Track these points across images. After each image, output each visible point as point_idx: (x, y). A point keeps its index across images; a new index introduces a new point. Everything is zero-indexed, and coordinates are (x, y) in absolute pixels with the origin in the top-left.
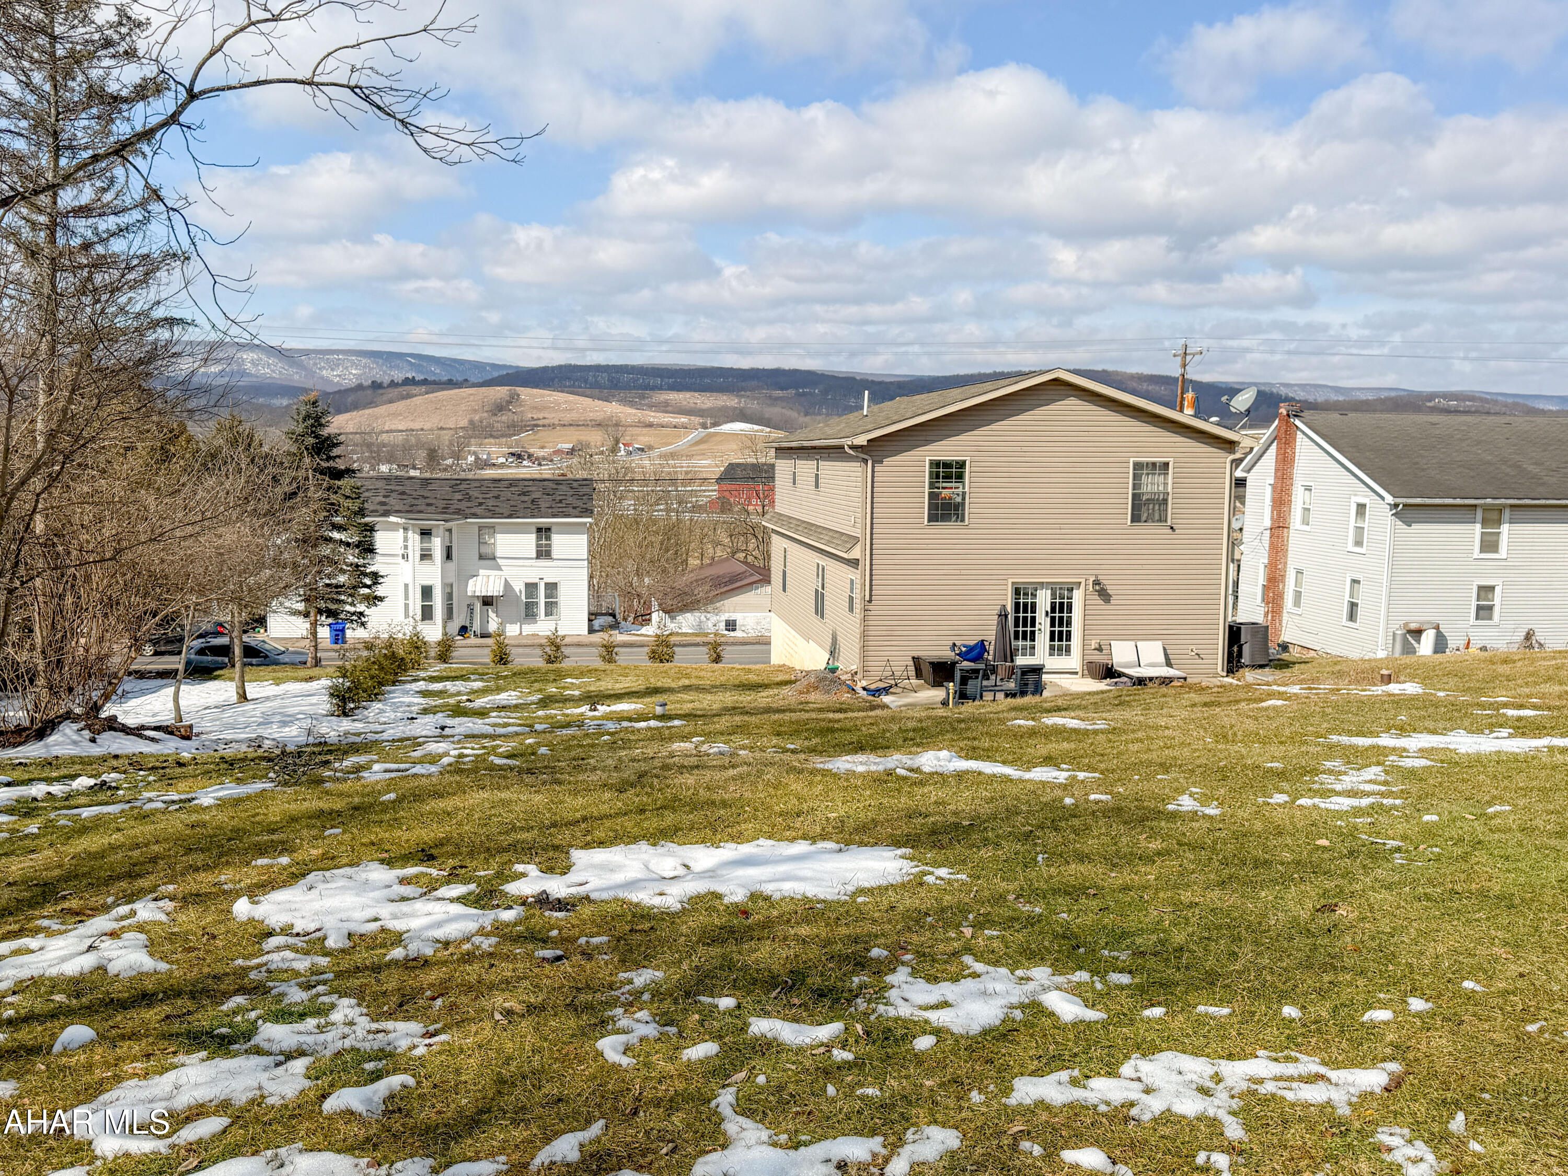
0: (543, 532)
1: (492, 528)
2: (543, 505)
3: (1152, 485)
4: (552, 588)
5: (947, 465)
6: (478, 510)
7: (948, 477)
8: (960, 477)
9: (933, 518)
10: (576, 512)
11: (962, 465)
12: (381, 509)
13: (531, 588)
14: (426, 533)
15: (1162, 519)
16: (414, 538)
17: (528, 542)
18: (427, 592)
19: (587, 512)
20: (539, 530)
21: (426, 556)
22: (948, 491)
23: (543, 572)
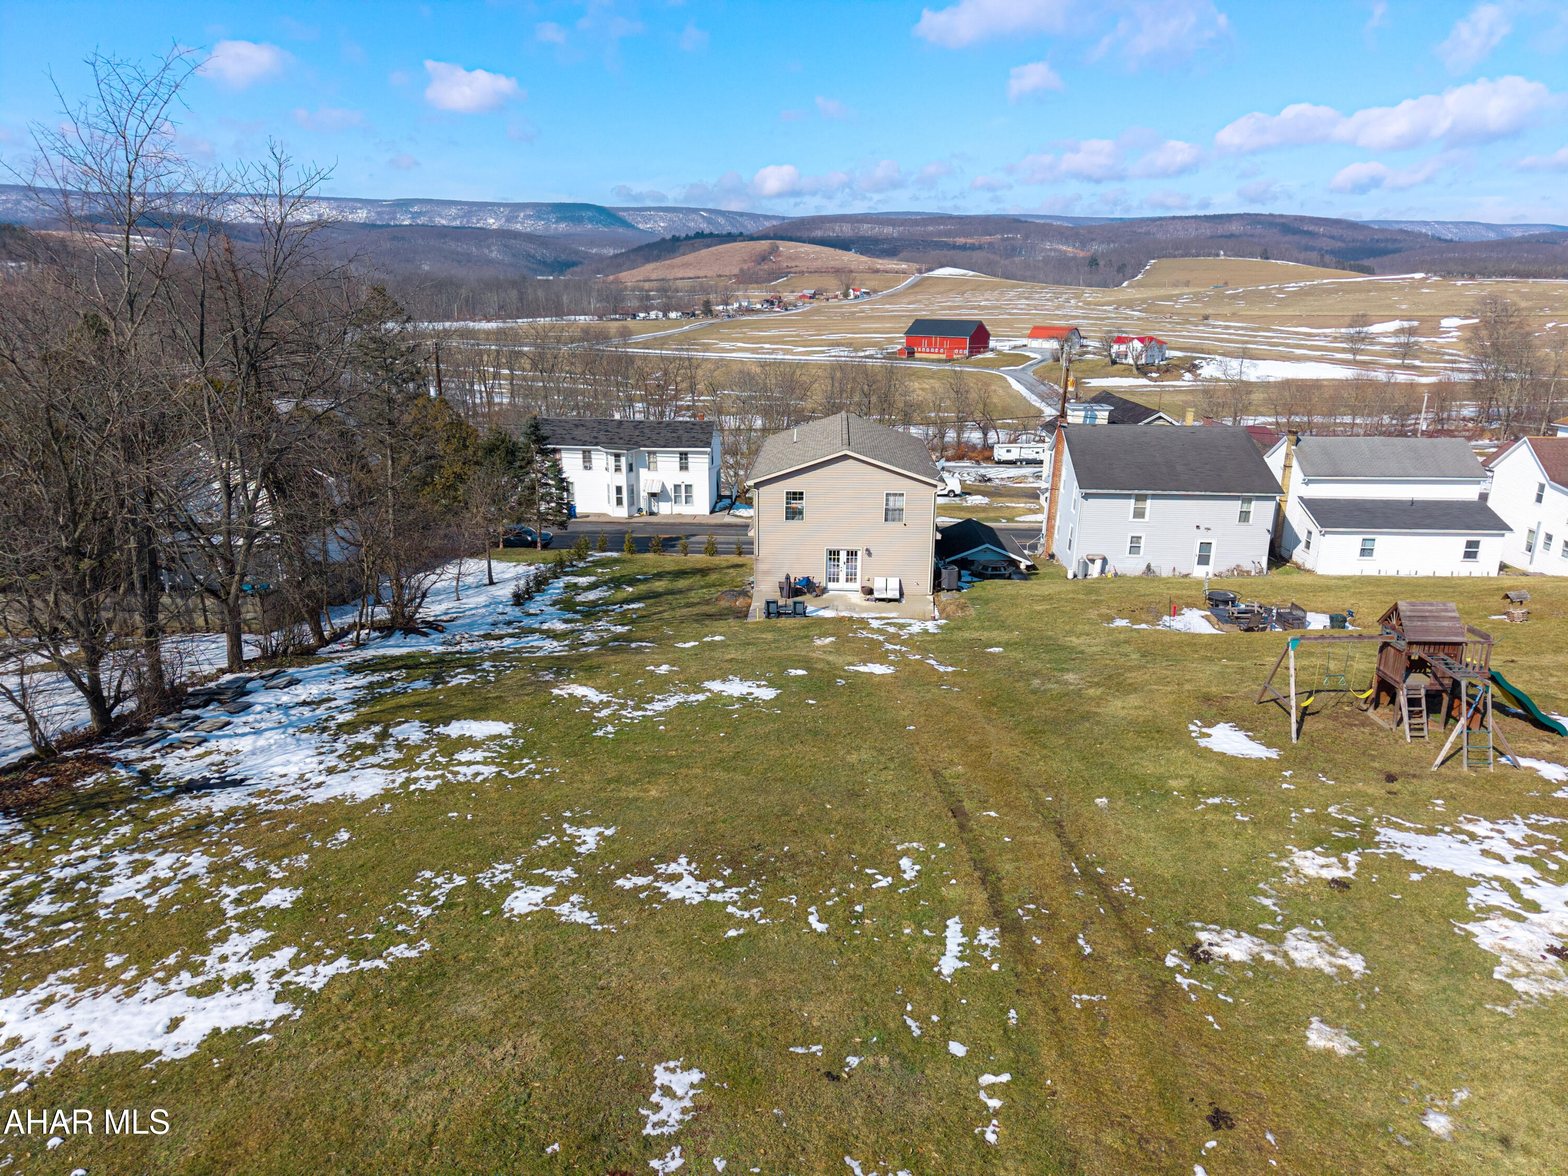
0: (684, 456)
1: (654, 453)
2: (684, 439)
3: (894, 503)
4: (688, 487)
5: (795, 493)
6: (647, 443)
7: (795, 499)
8: (801, 499)
9: (787, 518)
10: (699, 443)
11: (801, 493)
12: (594, 441)
13: (677, 487)
14: (617, 456)
15: (900, 520)
16: (612, 459)
17: (675, 461)
18: (619, 490)
19: (708, 444)
20: (681, 454)
21: (618, 469)
22: (795, 504)
23: (684, 478)
